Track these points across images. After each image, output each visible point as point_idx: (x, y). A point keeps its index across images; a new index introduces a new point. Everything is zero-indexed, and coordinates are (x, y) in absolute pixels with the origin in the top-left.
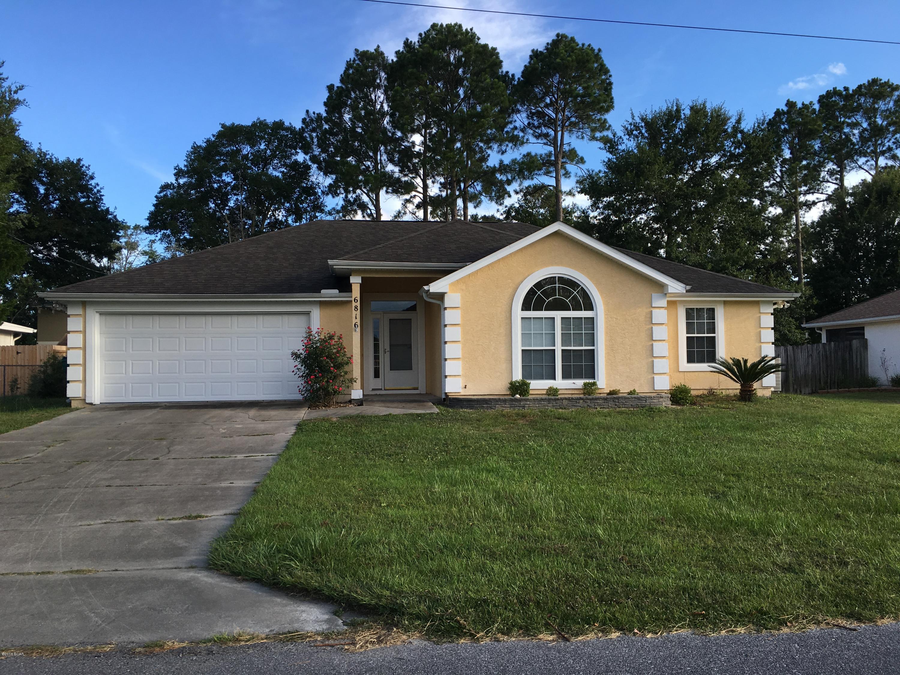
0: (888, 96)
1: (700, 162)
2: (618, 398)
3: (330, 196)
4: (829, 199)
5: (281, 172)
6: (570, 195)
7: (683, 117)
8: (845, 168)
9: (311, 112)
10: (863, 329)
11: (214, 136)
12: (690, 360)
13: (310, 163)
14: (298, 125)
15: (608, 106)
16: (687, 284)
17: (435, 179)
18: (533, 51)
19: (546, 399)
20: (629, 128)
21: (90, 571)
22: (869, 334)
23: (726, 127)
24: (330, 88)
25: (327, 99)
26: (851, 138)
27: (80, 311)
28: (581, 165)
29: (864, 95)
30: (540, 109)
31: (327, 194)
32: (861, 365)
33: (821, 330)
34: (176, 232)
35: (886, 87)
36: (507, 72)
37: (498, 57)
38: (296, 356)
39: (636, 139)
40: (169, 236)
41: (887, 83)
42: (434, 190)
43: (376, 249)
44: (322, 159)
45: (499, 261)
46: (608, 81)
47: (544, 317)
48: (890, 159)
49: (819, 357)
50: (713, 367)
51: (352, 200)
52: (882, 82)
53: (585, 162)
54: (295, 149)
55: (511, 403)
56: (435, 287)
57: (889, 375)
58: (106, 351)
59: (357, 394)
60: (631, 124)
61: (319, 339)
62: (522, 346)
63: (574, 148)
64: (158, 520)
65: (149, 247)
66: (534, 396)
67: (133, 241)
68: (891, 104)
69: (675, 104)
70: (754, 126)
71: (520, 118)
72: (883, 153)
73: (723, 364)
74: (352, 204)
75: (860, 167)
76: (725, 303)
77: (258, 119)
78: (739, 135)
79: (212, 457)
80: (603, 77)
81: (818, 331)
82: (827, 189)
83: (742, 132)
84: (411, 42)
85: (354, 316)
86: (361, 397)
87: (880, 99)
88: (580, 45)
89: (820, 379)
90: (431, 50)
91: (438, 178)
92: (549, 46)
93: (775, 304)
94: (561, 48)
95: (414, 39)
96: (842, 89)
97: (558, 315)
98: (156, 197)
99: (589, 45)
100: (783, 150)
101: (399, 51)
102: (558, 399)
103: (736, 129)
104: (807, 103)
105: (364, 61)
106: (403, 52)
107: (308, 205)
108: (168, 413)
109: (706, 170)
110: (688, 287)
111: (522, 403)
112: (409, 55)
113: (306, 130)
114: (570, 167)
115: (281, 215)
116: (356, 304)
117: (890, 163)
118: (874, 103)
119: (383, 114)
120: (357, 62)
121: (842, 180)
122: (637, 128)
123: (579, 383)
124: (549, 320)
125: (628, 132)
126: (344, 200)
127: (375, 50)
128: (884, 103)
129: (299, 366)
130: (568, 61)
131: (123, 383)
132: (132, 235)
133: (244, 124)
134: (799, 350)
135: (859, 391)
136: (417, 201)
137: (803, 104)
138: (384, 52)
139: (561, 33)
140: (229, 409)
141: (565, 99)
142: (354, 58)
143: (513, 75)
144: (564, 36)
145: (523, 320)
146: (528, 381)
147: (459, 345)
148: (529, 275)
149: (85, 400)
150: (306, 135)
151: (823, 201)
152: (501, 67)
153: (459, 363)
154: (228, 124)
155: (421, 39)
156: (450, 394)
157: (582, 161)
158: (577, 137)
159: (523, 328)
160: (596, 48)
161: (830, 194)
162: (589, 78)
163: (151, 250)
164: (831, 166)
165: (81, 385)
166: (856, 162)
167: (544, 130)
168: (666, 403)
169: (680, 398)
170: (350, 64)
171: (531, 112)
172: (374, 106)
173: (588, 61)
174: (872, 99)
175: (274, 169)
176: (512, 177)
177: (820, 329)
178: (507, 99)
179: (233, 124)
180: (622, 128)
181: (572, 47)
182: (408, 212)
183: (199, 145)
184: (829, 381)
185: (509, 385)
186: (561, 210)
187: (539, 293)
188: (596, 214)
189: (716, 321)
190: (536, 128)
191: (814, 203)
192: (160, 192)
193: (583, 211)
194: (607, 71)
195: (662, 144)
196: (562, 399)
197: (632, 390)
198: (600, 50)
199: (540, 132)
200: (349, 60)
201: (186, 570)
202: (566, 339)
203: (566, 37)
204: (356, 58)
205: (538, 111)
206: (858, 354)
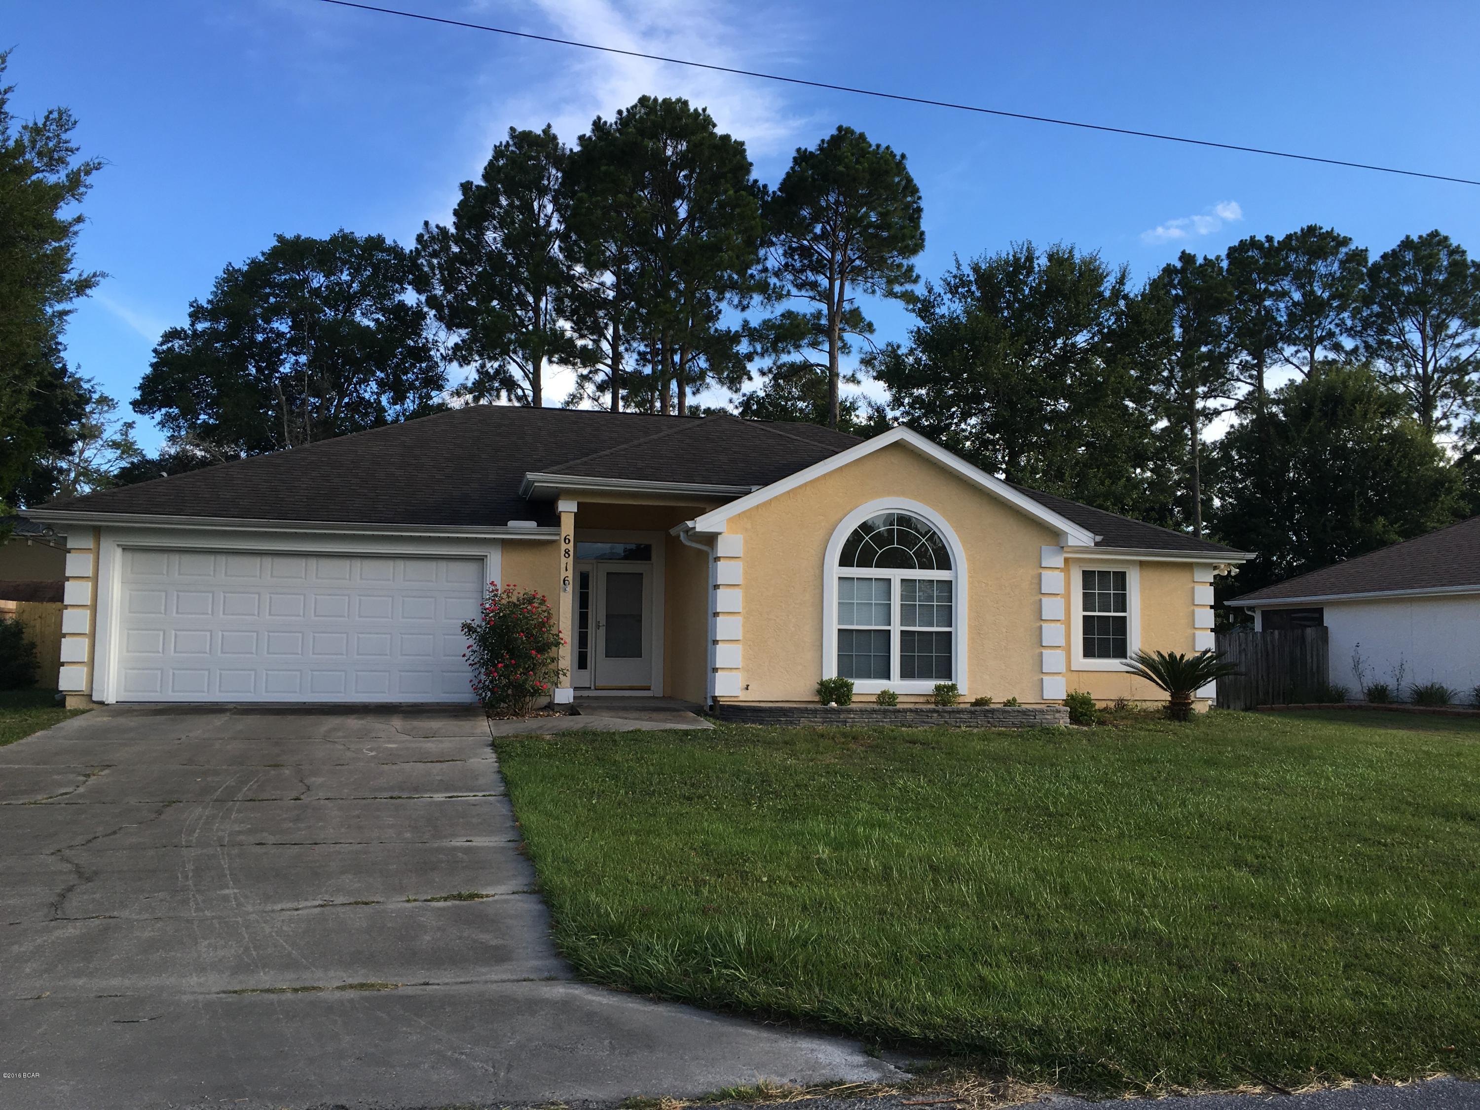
0: (1332, 254)
1: (1060, 342)
2: (993, 711)
3: (455, 364)
4: (1240, 408)
5: (374, 320)
6: (853, 381)
7: (1037, 269)
8: (1265, 361)
9: (432, 224)
10: (1320, 611)
11: (263, 254)
12: (1088, 653)
13: (426, 309)
14: (409, 245)
15: (916, 245)
16: (1096, 533)
17: (630, 345)
18: (798, 150)
19: (879, 710)
20: (953, 282)
21: (386, 986)
22: (1330, 619)
23: (1102, 289)
24: (466, 187)
25: (459, 205)
26: (1274, 314)
27: (90, 543)
28: (868, 335)
29: (1295, 250)
30: (805, 242)
31: (451, 361)
32: (1318, 667)
33: (1254, 612)
34: (189, 412)
35: (1329, 240)
36: (756, 181)
37: (744, 158)
38: (468, 629)
39: (963, 300)
40: (175, 419)
41: (1330, 234)
42: (629, 364)
43: (601, 457)
44: (445, 302)
45: (805, 485)
46: (915, 206)
47: (873, 577)
48: (1331, 349)
49: (1256, 653)
50: (1128, 665)
51: (491, 371)
52: (1322, 231)
53: (874, 330)
54: (401, 284)
55: (825, 716)
56: (703, 524)
57: (1365, 685)
58: (130, 612)
59: (564, 695)
60: (955, 277)
61: (509, 602)
62: (839, 624)
63: (858, 308)
64: (408, 901)
65: (122, 435)
66: (860, 705)
67: (94, 423)
68: (1336, 266)
69: (1025, 249)
70: (1145, 289)
71: (776, 255)
72: (1321, 340)
73: (1144, 660)
74: (492, 378)
75: (1287, 360)
76: (1142, 564)
77: (341, 230)
78: (1122, 303)
79: (391, 798)
80: (909, 199)
81: (1249, 613)
82: (1237, 391)
83: (1126, 297)
84: (605, 123)
85: (563, 566)
86: (571, 700)
87: (1319, 258)
88: (874, 147)
89: (1257, 688)
90: (640, 138)
91: (635, 345)
92: (825, 145)
93: (1215, 568)
94: (845, 149)
95: (610, 118)
96: (1263, 239)
97: (896, 575)
98: (155, 351)
99: (888, 148)
100: (1173, 327)
101: (584, 135)
102: (899, 711)
103: (1117, 293)
104: (1211, 257)
105: (523, 147)
106: (590, 138)
107: (417, 377)
108: (251, 721)
109: (1069, 352)
110: (1099, 538)
111: (842, 717)
112: (603, 143)
113: (423, 254)
114: (851, 337)
115: (369, 391)
116: (567, 546)
117: (1331, 356)
118: (1310, 262)
119: (552, 236)
120: (512, 148)
121: (1260, 378)
122: (964, 283)
123: (927, 686)
124: (881, 583)
125: (951, 289)
126: (478, 370)
127: (544, 131)
128: (1324, 264)
129: (475, 648)
130: (857, 170)
131: (157, 669)
132: (92, 412)
133: (317, 237)
134: (1227, 642)
135: (1320, 708)
136: (600, 377)
137: (1205, 258)
138: (559, 137)
139: (844, 126)
140: (354, 716)
141: (846, 229)
142: (508, 142)
143: (765, 186)
144: (849, 131)
145: (841, 581)
146: (850, 681)
147: (739, 619)
148: (851, 510)
149: (91, 696)
150: (422, 261)
151: (1231, 409)
152: (748, 172)
153: (738, 648)
154: (289, 235)
155: (621, 119)
156: (722, 699)
157: (870, 328)
158: (865, 291)
159: (841, 595)
160: (898, 153)
161: (1242, 399)
162: (886, 200)
163: (125, 440)
164: (1245, 356)
165: (85, 669)
166: (1281, 351)
167: (811, 276)
168: (1064, 722)
169: (1081, 713)
170: (501, 151)
171: (790, 247)
172: (537, 222)
173: (887, 172)
174: (1307, 257)
175: (363, 314)
176: (762, 348)
177: (1252, 608)
178: (760, 224)
179: (299, 237)
180: (942, 283)
181: (862, 149)
182: (585, 396)
183: (236, 268)
184: (1271, 690)
185: (817, 686)
186: (838, 405)
187: (867, 538)
188: (897, 413)
189: (1127, 592)
190: (798, 272)
191: (1217, 413)
192: (161, 344)
193: (878, 408)
194: (914, 190)
195: (1002, 309)
196: (905, 711)
197: (1010, 698)
198: (903, 156)
199: (804, 278)
200: (498, 144)
201: (544, 983)
202: (907, 615)
203: (852, 132)
204: (511, 143)
205: (802, 246)
206: (1315, 649)
